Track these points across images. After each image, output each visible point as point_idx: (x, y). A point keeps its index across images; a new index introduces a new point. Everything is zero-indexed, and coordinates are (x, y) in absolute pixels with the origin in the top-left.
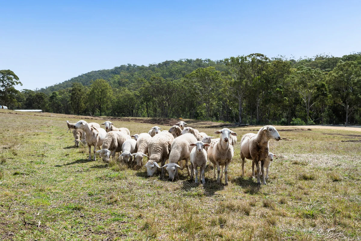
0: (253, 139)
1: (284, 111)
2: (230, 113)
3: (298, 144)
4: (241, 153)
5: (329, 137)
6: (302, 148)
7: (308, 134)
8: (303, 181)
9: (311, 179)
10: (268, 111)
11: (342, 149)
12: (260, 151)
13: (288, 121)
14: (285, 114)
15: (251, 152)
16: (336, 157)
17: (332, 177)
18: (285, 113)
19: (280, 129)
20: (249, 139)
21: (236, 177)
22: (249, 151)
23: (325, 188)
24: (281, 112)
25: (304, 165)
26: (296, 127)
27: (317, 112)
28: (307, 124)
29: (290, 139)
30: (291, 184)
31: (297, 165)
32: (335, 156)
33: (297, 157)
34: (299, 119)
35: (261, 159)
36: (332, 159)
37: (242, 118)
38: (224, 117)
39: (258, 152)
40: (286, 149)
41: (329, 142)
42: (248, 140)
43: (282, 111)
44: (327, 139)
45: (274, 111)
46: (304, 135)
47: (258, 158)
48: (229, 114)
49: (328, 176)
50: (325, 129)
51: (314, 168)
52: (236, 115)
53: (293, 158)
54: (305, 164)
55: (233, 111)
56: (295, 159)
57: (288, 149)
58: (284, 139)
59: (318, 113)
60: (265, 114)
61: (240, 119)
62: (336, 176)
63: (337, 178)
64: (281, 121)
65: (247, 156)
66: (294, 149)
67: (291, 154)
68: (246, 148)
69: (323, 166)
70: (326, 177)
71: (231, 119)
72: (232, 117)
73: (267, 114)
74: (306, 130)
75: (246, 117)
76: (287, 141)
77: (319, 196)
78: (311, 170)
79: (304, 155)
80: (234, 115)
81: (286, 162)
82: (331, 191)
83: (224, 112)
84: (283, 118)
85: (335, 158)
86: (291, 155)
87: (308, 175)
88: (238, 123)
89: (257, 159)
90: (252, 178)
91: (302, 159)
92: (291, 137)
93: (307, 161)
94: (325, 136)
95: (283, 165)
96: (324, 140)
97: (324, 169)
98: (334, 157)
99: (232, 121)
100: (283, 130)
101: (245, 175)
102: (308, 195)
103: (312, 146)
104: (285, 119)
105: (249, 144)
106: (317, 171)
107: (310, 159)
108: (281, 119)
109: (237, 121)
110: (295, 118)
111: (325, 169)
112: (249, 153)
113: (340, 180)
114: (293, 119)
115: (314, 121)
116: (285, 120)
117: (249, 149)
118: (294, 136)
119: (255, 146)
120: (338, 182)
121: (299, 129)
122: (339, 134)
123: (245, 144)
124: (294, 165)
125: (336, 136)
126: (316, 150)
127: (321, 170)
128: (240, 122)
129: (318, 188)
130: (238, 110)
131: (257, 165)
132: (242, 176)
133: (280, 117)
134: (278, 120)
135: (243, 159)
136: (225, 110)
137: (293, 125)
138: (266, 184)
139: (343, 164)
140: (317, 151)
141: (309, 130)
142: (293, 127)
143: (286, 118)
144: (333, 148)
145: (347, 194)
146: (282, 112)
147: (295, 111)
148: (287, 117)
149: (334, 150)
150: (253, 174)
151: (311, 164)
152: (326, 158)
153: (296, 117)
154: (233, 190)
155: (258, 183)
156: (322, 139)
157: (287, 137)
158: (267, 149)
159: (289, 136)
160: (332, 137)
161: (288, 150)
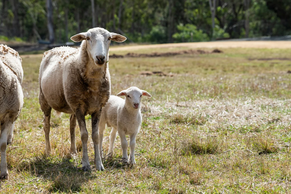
0: (71, 62)
1: (156, 8)
2: (23, 15)
3: (188, 82)
4: (42, 97)
5: (262, 65)
6: (195, 90)
7: (215, 60)
8: (191, 157)
9: (209, 151)
10: (118, 10)
11: (286, 88)
12: (88, 91)
13: (167, 32)
14: (160, 17)
15: (68, 93)
16: (271, 104)
17: (256, 145)
18: (159, 12)
19: (150, 53)
20: (62, 61)
21: (29, 159)
22: (62, 91)
23: (238, 169)
24: (150, 11)
25: (198, 124)
26: (187, 47)
27: (234, 9)
28: (211, 38)
29: (171, 74)
30: (162, 166)
31: (180, 126)
32: (267, 101)
33: (183, 108)
34: (193, 27)
35: (92, 110)
36: (260, 108)
37: (55, 28)
38: (9, 25)
39: (84, 93)
40: (157, 93)
41: (259, 75)
42: (60, 63)
43: (153, 9)
44: (257, 70)
45: (135, 8)
46: (203, 62)
47: (84, 107)
48: (22, 19)
49: (248, 144)
50: (253, 49)
51: (220, 129)
52: (38, 20)
53: (172, 110)
54: (200, 121)
55: (30, 10)
56: (176, 112)
57: (162, 92)
58: (155, 73)
59: (237, 11)
60: (112, 18)
61: (51, 30)
62: (265, 141)
63: (269, 147)
64: (151, 33)
65: (57, 103)
66: (177, 92)
67: (168, 102)
68: (55, 83)
69: (241, 122)
70: (245, 145)
71: (26, 32)
72: (30, 27)
73: (117, 14)
74: (210, 51)
75: (64, 26)
76: (163, 77)
77: (224, 185)
78: (212, 134)
79: (198, 104)
80: (35, 21)
81: (156, 121)
82: (253, 173)
83: (8, 13)
84: (155, 24)
85: (268, 105)
86: (168, 104)
87: (203, 144)
88: (47, 41)
89: (82, 109)
90: (69, 157)
91: (193, 112)
92: (174, 68)
93: (205, 115)
94: (251, 64)
95: (147, 126)
96: (248, 72)
97: (242, 131)
98: (267, 103)
99: (29, 36)
100: (155, 55)
101: (53, 152)
102: (199, 184)
103: (220, 84)
104: (161, 27)
105: (61, 73)
106: (226, 134)
107: (212, 112)
108: (150, 29)
109: (44, 35)
110: (184, 25)
111: (243, 129)
112: (63, 96)
113: (276, 151)
114: (180, 26)
115: (227, 31)
116: (160, 30)
117: (62, 85)
118: (181, 67)
119: (76, 79)
120: (271, 154)
121: (192, 51)
122: (285, 59)
123: (52, 74)
124: (173, 125)
125: (277, 63)
126: (228, 92)
127: (233, 132)
128: (51, 37)
129: (225, 170)
130: (45, 9)
131: (82, 123)
132: (44, 156)
133: (147, 22)
134: (143, 31)
135: (48, 114)
136: (10, 8)
137: (180, 40)
138: (102, 170)
139: (286, 117)
140: (230, 94)
141: (217, 51)
142: (180, 47)
143: (163, 25)
144: (267, 86)
145: (286, 176)
146: (154, 12)
147: (184, 7)
148: (166, 24)
149: (269, 89)
150: (72, 150)
151: (214, 121)
152: (246, 106)
153: (185, 22)
154: (18, 188)
155: (84, 168)
156: (244, 71)
157: (164, 70)
158: (105, 85)
159: (169, 67)
160: (267, 64)
161: (163, 96)
